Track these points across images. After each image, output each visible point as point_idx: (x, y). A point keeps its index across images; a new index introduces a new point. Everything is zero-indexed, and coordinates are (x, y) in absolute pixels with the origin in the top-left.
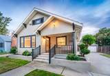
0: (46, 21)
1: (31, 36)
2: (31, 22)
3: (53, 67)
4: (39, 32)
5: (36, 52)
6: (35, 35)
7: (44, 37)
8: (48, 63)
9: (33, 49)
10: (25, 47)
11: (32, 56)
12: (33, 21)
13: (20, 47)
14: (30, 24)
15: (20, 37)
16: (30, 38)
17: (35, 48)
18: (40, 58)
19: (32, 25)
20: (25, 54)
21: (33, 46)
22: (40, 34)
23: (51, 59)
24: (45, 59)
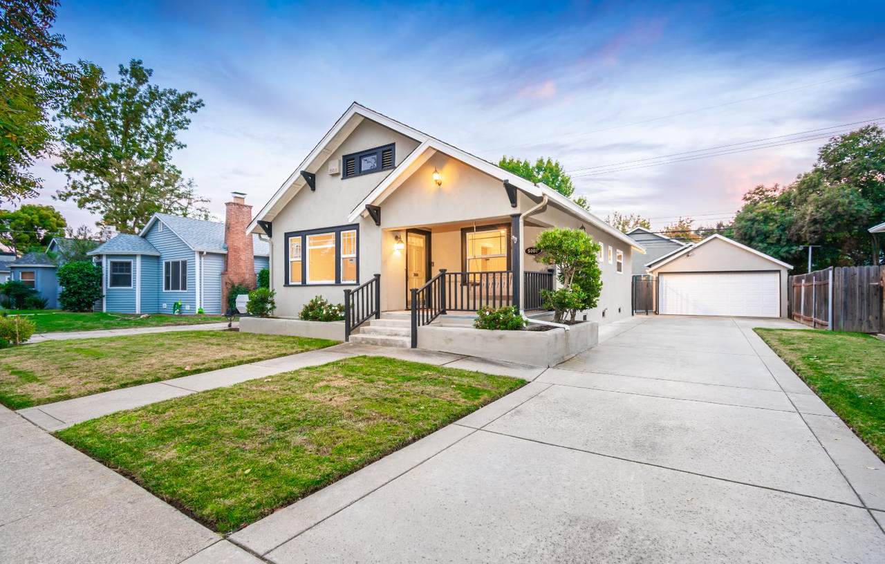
0: (407, 164)
1: (338, 230)
2: (336, 166)
3: (426, 353)
4: (375, 214)
5: (361, 303)
6: (355, 226)
7: (396, 234)
8: (409, 345)
9: (348, 293)
10: (308, 282)
11: (342, 324)
12: (347, 159)
13: (287, 284)
14: (333, 175)
15: (288, 235)
16: (333, 239)
17: (357, 287)
18: (376, 329)
19: (341, 176)
20: (313, 312)
21: (348, 280)
22: (378, 222)
23: (421, 329)
24: (396, 335)
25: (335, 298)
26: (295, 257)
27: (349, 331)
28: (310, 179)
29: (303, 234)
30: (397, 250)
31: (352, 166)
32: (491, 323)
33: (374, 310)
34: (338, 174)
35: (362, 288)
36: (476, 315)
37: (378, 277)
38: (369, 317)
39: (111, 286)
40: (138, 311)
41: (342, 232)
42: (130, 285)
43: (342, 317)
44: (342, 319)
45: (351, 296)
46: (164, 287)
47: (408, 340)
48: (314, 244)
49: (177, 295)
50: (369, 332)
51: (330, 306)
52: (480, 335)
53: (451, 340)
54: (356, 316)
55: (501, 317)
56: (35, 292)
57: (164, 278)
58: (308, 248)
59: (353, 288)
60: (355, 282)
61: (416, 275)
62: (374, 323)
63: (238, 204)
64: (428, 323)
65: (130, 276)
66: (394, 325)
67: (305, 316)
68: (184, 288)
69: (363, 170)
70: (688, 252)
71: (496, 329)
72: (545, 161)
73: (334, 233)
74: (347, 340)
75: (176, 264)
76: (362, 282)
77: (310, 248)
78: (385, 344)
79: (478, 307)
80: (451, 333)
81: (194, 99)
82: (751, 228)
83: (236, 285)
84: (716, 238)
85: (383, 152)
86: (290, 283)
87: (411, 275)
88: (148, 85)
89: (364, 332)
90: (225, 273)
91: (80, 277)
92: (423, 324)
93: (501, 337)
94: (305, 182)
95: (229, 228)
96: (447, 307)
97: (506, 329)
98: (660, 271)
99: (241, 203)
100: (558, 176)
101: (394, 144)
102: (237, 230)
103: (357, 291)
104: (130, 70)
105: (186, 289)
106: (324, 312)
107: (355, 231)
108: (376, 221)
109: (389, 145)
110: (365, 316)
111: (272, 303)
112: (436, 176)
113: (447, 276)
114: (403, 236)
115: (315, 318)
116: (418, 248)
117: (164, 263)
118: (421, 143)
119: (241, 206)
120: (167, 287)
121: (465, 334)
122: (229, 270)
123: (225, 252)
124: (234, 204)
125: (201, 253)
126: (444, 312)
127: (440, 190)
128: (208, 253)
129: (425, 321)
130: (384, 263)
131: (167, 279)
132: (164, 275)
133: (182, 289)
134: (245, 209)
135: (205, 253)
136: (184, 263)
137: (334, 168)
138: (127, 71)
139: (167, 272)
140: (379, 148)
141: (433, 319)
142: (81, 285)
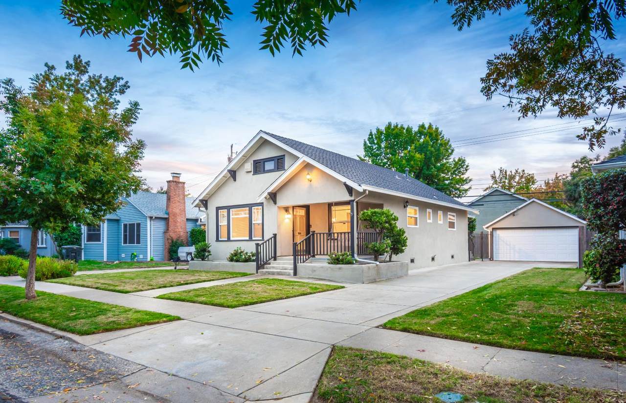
0: (291, 169)
1: (250, 206)
2: (249, 166)
3: (301, 278)
4: (273, 197)
5: (266, 252)
6: (261, 204)
7: (286, 209)
8: (292, 274)
9: (257, 245)
10: (232, 239)
11: (255, 263)
12: (256, 163)
13: (217, 240)
14: (248, 172)
15: (218, 209)
16: (248, 212)
17: (262, 242)
18: (275, 266)
19: (252, 173)
20: (236, 257)
21: (257, 237)
22: (275, 203)
23: (299, 265)
24: (285, 269)
25: (249, 248)
26: (223, 222)
27: (259, 267)
28: (233, 174)
29: (228, 208)
30: (288, 218)
31: (259, 167)
32: (337, 261)
33: (273, 255)
34: (251, 172)
35: (266, 242)
36: (328, 257)
37: (275, 235)
38: (270, 259)
39: (87, 242)
40: (105, 259)
41: (253, 208)
42: (100, 241)
43: (253, 260)
44: (253, 261)
45: (259, 247)
46: (123, 242)
47: (292, 272)
48: (236, 215)
49: (134, 248)
50: (270, 268)
51: (247, 253)
52: (330, 268)
53: (315, 271)
54: (262, 259)
55: (341, 258)
56: (20, 246)
57: (123, 235)
58: (231, 217)
59: (260, 242)
60: (261, 239)
61: (300, 233)
62: (273, 264)
63: (175, 182)
64: (304, 262)
65: (100, 234)
66: (284, 264)
67: (231, 260)
68: (138, 242)
69: (266, 169)
70: (514, 212)
71: (338, 264)
72: (427, 126)
73: (248, 208)
74: (257, 273)
75: (132, 225)
76: (265, 239)
77: (233, 217)
78: (279, 274)
79: (329, 253)
80: (315, 267)
81: (122, 82)
82: (575, 191)
83: (175, 240)
84: (533, 201)
85: (278, 159)
86: (220, 239)
87: (296, 233)
88: (89, 76)
89: (267, 269)
90: (167, 231)
91: (68, 235)
92: (301, 263)
93: (340, 268)
94: (230, 175)
95: (169, 199)
96: (316, 253)
97: (343, 264)
98: (494, 226)
99: (178, 181)
100: (437, 140)
101: (284, 155)
102: (175, 200)
103: (263, 244)
104: (73, 64)
105: (140, 244)
106: (243, 257)
107: (261, 207)
108: (274, 202)
109: (282, 156)
110: (268, 259)
111: (209, 252)
112: (309, 177)
113: (315, 235)
114: (291, 211)
115: (237, 261)
116: (301, 216)
117: (123, 225)
118: (299, 158)
119: (178, 183)
120: (125, 242)
121: (322, 267)
122: (170, 229)
123: (166, 216)
124: (173, 181)
125: (151, 218)
126: (314, 256)
127: (311, 185)
128: (156, 218)
129: (302, 261)
130: (279, 226)
131: (125, 236)
132: (123, 233)
133: (137, 244)
134: (180, 185)
135: (154, 218)
136: (139, 225)
137: (248, 168)
138: (71, 65)
139: (125, 231)
140: (276, 157)
141: (306, 260)
142: (69, 241)
